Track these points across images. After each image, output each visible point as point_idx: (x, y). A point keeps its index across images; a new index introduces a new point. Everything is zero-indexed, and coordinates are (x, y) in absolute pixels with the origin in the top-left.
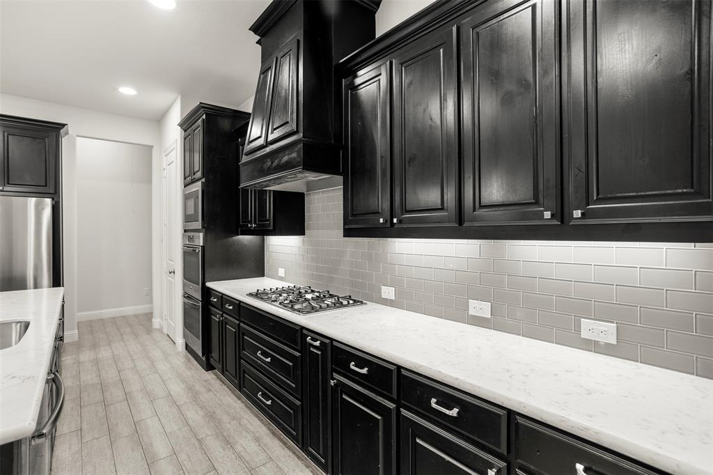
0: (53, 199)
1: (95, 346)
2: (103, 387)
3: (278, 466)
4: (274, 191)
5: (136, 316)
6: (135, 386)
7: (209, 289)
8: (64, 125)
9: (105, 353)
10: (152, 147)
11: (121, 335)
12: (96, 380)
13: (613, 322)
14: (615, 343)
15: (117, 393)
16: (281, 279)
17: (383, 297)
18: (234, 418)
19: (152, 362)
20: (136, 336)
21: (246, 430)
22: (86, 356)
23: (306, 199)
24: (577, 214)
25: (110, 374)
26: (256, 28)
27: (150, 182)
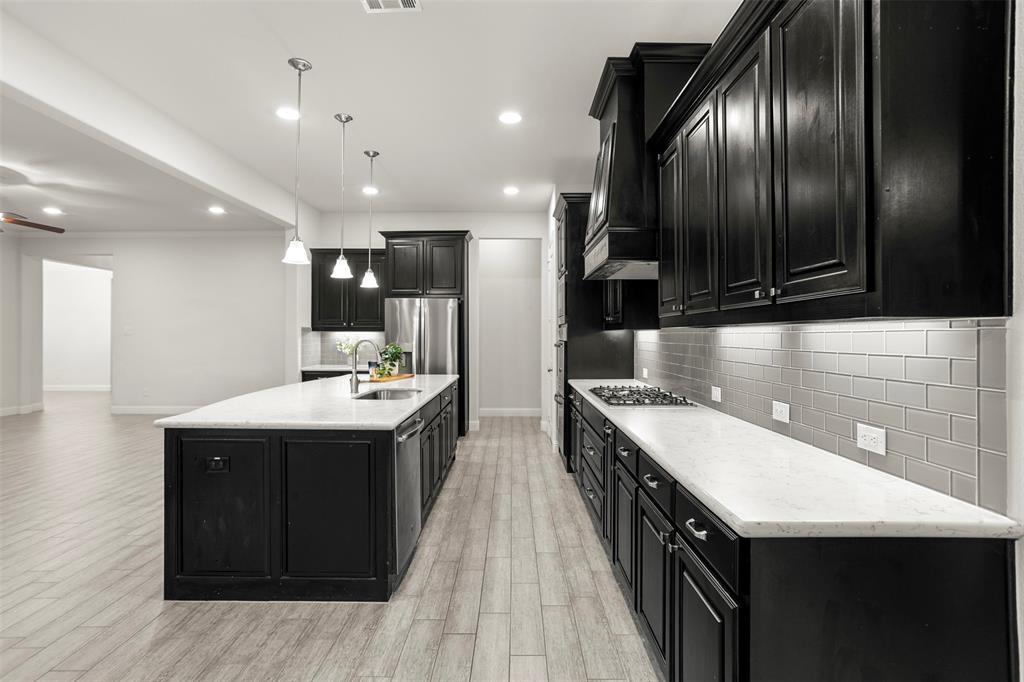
0: (459, 299)
1: (489, 437)
2: (483, 466)
3: (584, 552)
4: (623, 281)
5: (531, 418)
6: (505, 471)
7: (570, 386)
8: (467, 232)
9: (494, 444)
10: (540, 239)
11: (512, 431)
12: (480, 461)
13: (882, 428)
14: (884, 454)
15: (491, 473)
16: (645, 380)
17: (711, 399)
18: (569, 511)
19: (526, 457)
20: (524, 434)
21: (575, 522)
22: (480, 443)
25: (491, 459)
26: (594, 113)
27: (539, 276)
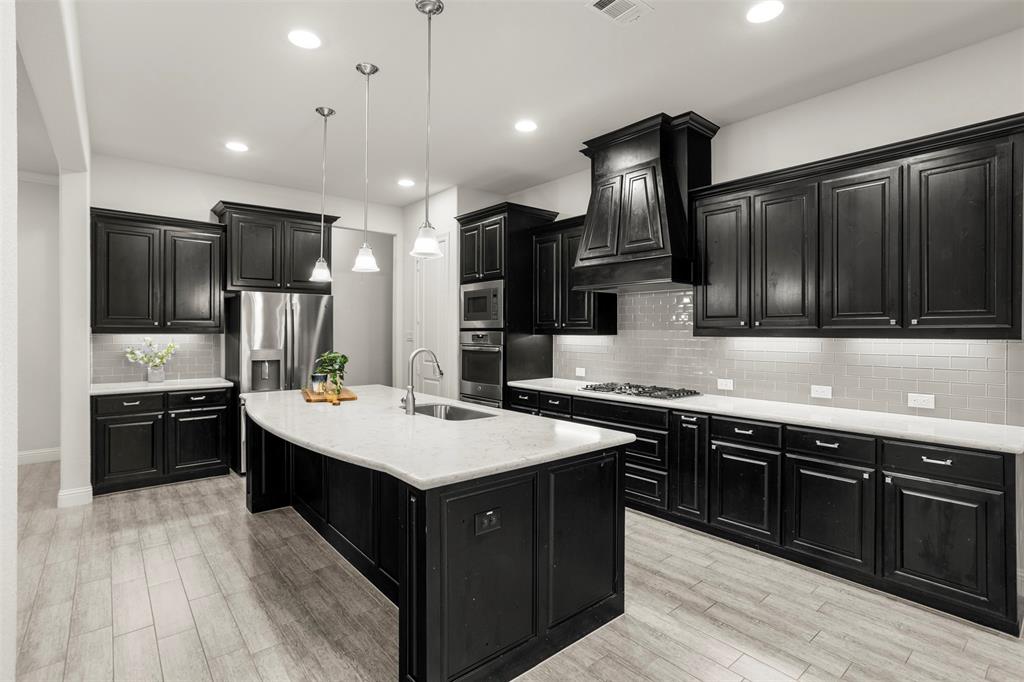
8: (337, 218)
10: (395, 235)
13: (932, 394)
14: (934, 408)
16: (580, 378)
17: (719, 388)
23: (619, 300)
24: (914, 322)
